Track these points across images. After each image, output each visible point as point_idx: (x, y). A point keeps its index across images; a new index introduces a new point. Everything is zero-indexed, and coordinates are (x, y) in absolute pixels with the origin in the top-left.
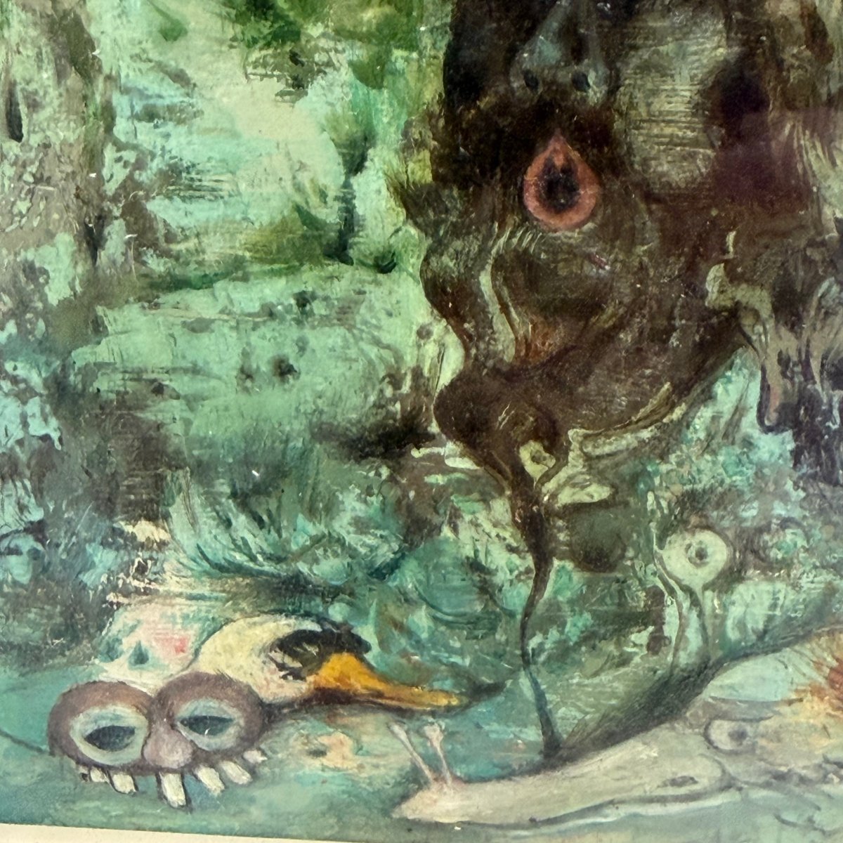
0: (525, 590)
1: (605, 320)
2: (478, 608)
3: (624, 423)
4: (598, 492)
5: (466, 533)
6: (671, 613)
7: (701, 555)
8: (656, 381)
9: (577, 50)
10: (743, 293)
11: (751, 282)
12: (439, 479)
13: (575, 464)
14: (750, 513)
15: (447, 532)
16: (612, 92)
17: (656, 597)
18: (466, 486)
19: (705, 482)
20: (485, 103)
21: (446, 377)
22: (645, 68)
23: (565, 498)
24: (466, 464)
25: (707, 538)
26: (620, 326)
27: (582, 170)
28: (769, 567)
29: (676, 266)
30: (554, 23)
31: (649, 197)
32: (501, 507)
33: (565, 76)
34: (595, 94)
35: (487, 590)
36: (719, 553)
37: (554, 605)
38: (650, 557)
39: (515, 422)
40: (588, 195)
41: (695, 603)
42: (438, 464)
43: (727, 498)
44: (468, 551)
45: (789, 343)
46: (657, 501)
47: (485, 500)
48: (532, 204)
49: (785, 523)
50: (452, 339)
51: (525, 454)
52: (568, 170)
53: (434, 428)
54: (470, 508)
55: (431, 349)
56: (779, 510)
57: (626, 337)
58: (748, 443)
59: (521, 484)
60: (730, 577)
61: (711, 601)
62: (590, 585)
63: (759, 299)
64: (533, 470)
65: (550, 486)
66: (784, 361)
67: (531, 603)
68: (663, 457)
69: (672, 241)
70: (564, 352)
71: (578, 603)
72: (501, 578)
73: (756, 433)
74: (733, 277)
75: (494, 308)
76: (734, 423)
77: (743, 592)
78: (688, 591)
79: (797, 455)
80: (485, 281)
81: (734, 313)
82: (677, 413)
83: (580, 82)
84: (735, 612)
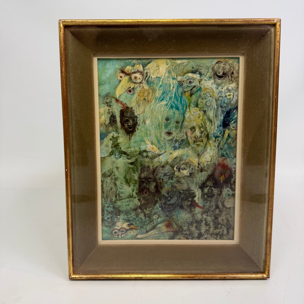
0: (144, 220)
1: (149, 201)
2: (141, 221)
3: (151, 208)
4: (149, 213)
5: (140, 216)
6: (154, 221)
7: (156, 217)
8: (152, 205)
9: (147, 184)
10: (157, 199)
11: (158, 198)
12: (139, 212)
13: (147, 211)
14: (159, 214)
15: (139, 216)
16: (149, 187)
17: (153, 220)
18: (140, 212)
19: (156, 211)
20: (141, 187)
21: (139, 205)
22: (151, 185)
23: (147, 213)
24: (140, 211)
25: (156, 215)
26: (150, 201)
27: (147, 191)
28: (160, 217)
29: (153, 197)
30: (145, 183)
31: (151, 193)
32: (143, 214)
33: (146, 186)
34: (148, 187)
35: (142, 220)
36: (157, 216)
37: (146, 221)
38: (153, 217)
39: (143, 208)
40: (148, 193)
41: (156, 220)
42: (139, 211)
43: (157, 213)
44: (141, 217)
45: (161, 202)
46: (153, 213)
47: (142, 213)
48: (144, 194)
49: (161, 214)
50: (139, 202)
51: (144, 210)
52: (146, 191)
53: (138, 209)
54: (141, 214)
55: (138, 203)
56: (161, 213)
57: (150, 202)
58: (158, 209)
59: (144, 213)
60: (158, 218)
61: (157, 220)
62: (149, 219)
63: (158, 199)
64: (145, 211)
65: (146, 212)
66: (160, 203)
67: (145, 221)
68: (153, 210)
69: (153, 196)
70: (147, 203)
71: (148, 220)
72: (143, 219)
73: (159, 208)
74: (157, 198)
75: (142, 200)
76: (157, 207)
77: (159, 219)
78: (155, 219)
79: (161, 209)
80: (141, 198)
81: (157, 200)
82: (154, 207)
83: (147, 186)
84: (158, 221)
